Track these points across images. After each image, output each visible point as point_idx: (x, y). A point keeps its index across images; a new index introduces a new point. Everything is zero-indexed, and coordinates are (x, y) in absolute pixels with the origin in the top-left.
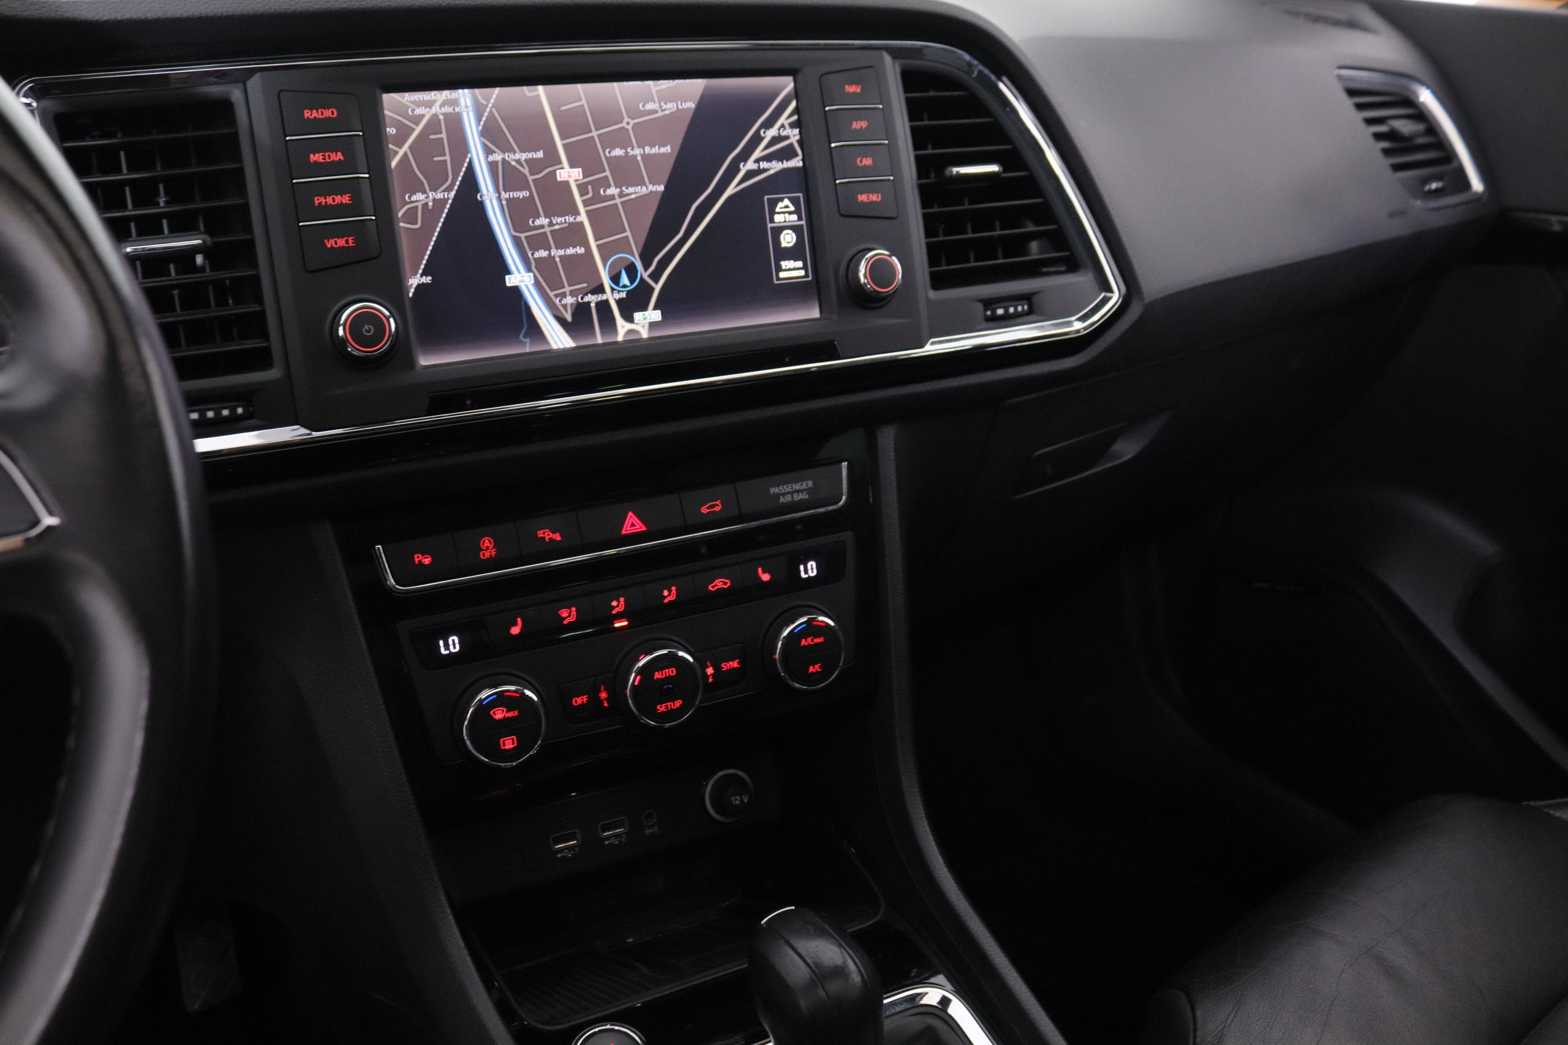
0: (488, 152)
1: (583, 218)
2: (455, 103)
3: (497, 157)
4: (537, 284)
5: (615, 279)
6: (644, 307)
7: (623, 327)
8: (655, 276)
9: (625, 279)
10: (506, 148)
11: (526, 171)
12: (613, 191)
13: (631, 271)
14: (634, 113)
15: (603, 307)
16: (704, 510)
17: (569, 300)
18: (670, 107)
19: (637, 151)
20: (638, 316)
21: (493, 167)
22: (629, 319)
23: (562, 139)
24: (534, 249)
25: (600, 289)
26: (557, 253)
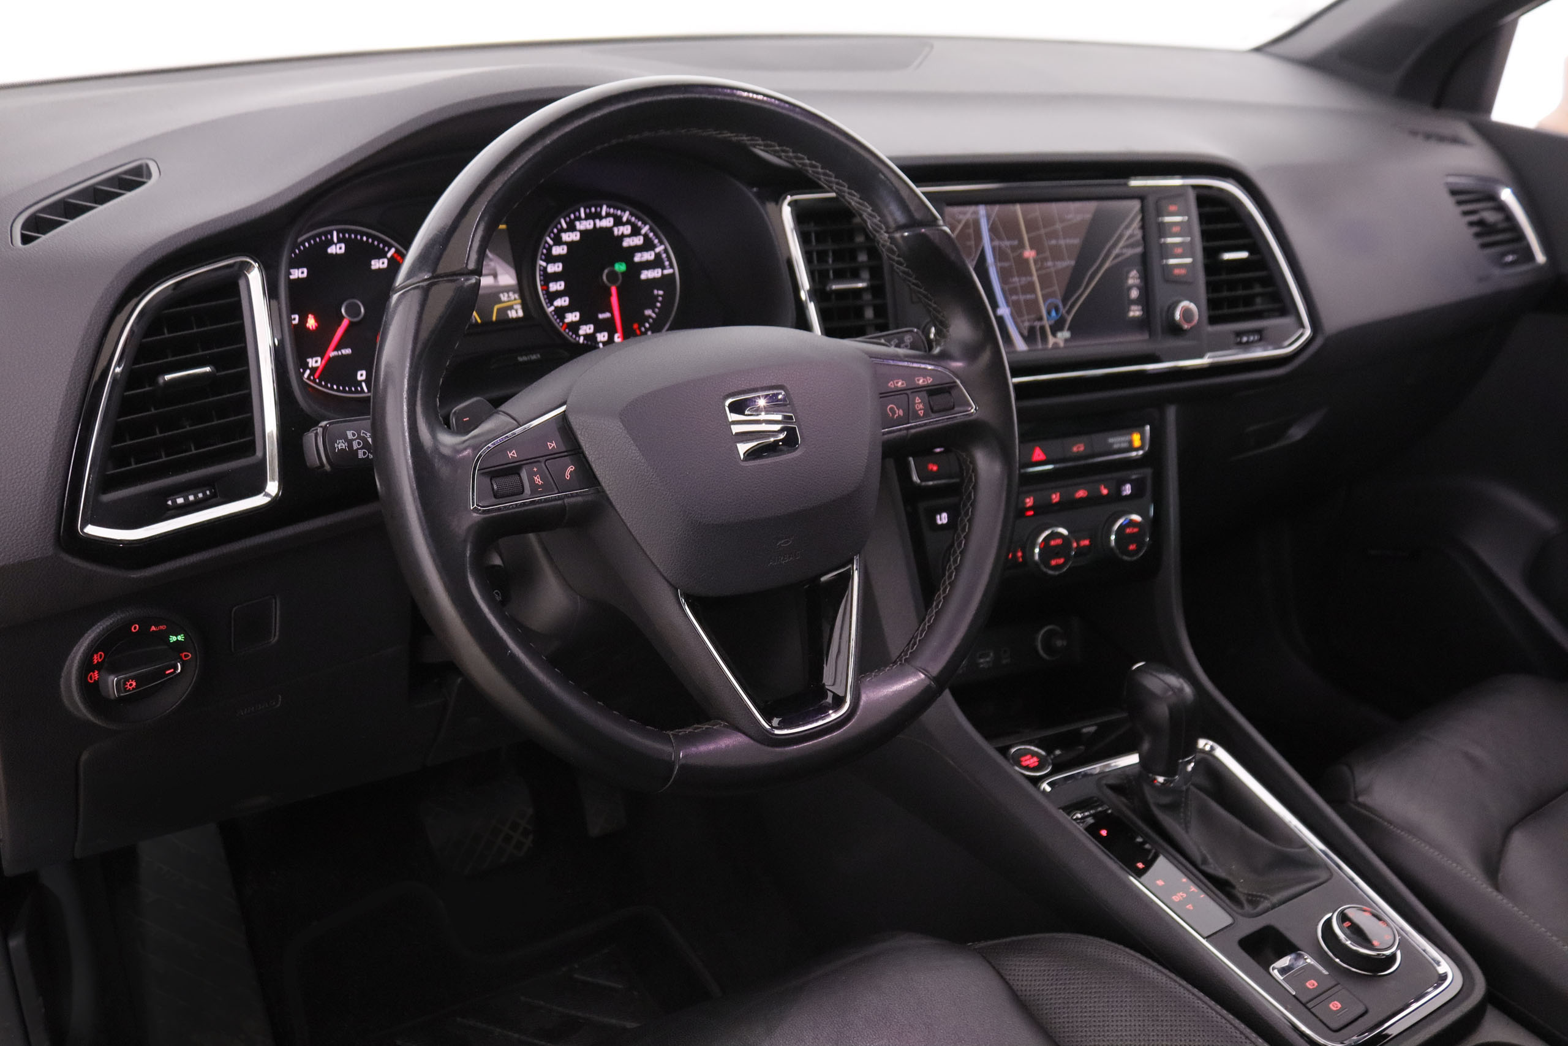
0: (992, 240)
1: (1035, 278)
2: (976, 213)
3: (996, 243)
4: (1012, 314)
5: (1049, 313)
6: (1061, 329)
7: (1051, 340)
8: (1068, 312)
9: (1053, 313)
10: (1000, 239)
11: (1009, 251)
12: (1050, 264)
13: (1057, 310)
14: (1062, 220)
15: (1042, 328)
16: (1075, 449)
17: (1027, 324)
18: (1079, 218)
19: (1062, 242)
20: (1059, 334)
21: (994, 249)
22: (1054, 334)
23: (1028, 232)
24: (1011, 295)
25: (1040, 319)
26: (1022, 298)
